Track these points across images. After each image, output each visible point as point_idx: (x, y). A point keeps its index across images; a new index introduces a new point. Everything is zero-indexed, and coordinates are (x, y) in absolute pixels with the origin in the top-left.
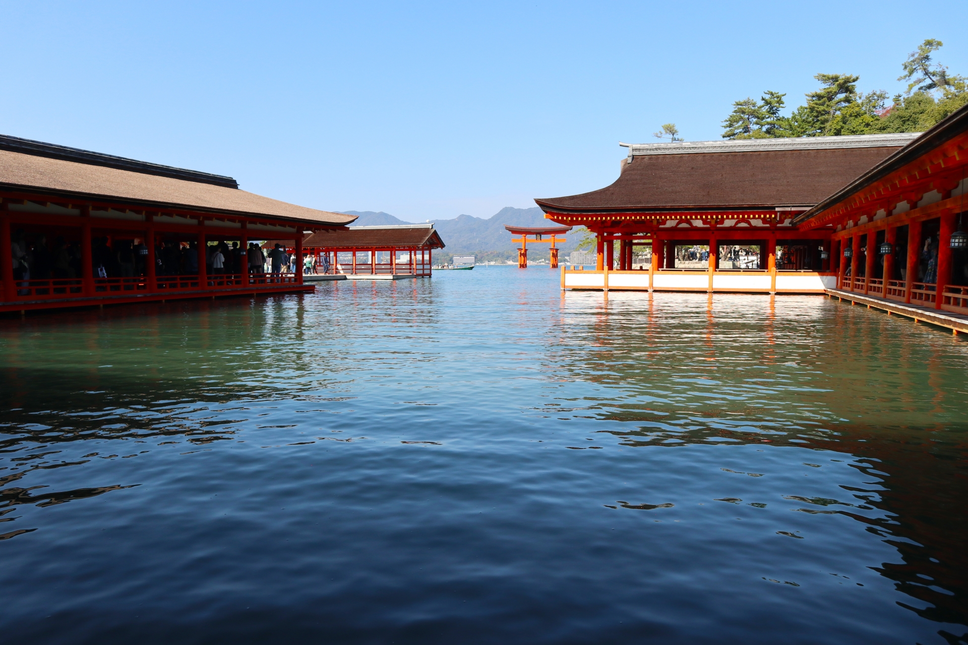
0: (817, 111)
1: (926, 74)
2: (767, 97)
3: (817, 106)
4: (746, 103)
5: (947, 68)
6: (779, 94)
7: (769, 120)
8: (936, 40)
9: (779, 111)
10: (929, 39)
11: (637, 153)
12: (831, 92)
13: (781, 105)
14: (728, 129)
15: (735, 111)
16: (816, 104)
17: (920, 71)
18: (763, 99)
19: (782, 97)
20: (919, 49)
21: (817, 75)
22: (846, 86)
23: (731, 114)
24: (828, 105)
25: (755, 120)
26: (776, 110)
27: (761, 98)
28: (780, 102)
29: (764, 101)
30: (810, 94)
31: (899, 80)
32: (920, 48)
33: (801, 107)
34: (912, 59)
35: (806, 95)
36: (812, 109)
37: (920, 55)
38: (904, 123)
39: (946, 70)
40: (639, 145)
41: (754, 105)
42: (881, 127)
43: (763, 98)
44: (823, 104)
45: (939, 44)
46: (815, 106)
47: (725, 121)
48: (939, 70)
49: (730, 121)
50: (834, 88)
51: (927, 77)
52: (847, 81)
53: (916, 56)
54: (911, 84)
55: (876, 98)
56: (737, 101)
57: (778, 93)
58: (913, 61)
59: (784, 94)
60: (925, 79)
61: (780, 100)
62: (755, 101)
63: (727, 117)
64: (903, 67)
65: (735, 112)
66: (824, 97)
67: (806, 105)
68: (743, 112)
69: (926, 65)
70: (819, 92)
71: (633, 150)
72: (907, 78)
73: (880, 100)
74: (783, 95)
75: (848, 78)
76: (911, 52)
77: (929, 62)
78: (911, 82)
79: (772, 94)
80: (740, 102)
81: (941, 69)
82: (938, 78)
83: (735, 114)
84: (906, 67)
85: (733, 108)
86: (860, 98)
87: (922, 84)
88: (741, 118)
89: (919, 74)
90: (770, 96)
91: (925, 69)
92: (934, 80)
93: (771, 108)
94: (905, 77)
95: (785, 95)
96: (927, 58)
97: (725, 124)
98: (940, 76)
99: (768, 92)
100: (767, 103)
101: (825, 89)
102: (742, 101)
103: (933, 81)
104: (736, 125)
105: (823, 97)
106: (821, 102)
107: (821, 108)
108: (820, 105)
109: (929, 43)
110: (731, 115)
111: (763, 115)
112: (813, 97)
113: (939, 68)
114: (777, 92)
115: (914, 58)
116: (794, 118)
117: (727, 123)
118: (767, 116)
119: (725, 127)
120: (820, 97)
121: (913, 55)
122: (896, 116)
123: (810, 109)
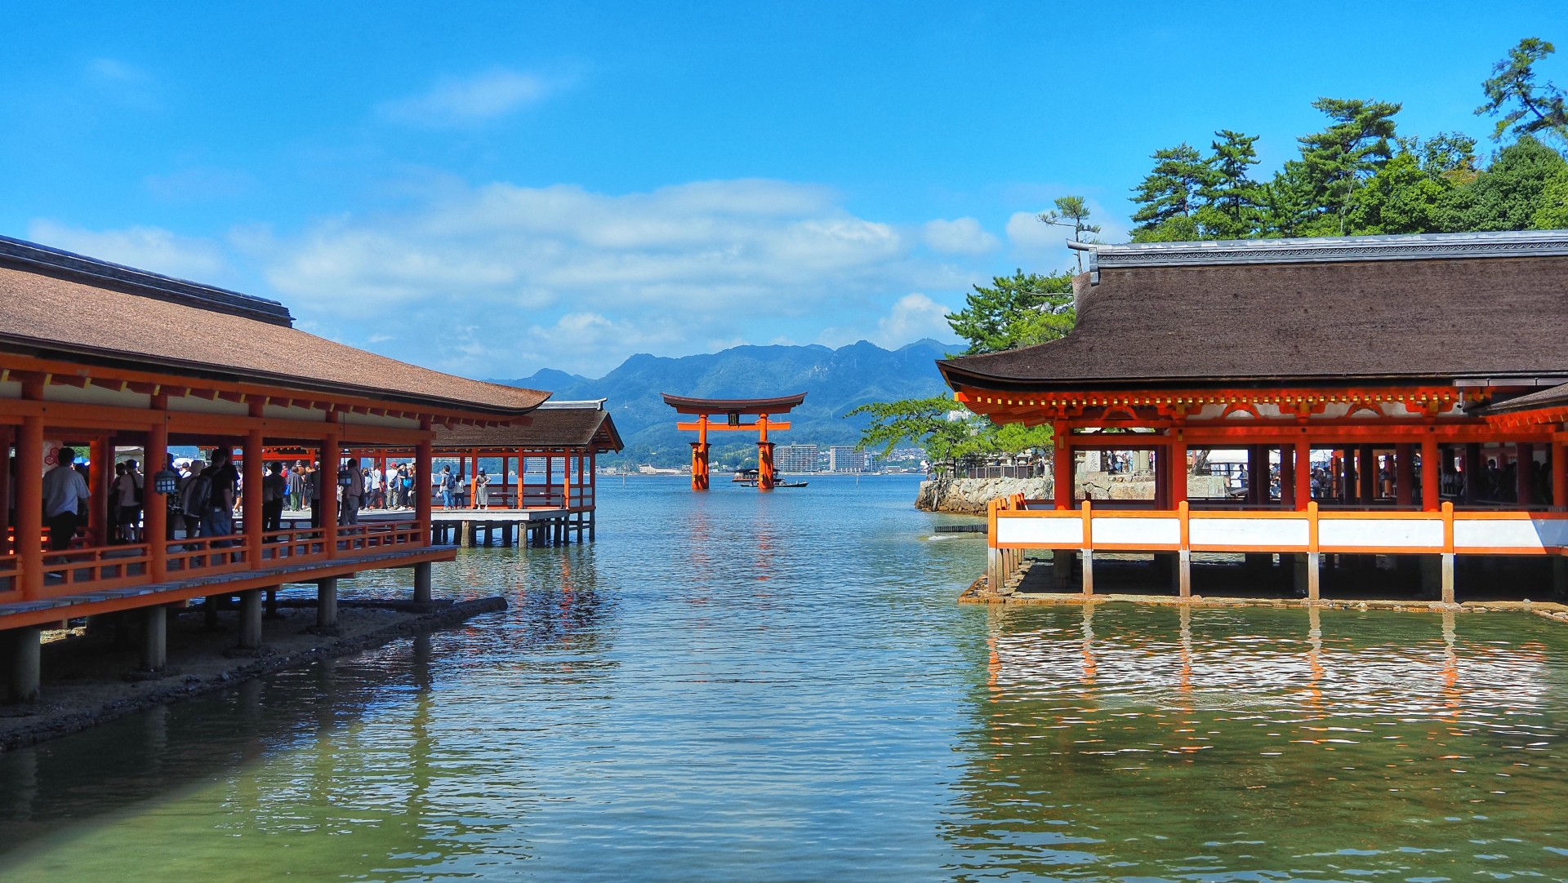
0: (1322, 171)
1: (1527, 102)
2: (1223, 142)
3: (1322, 161)
4: (1178, 154)
5: (1565, 93)
6: (1246, 137)
7: (1226, 187)
8: (1542, 40)
9: (1245, 169)
10: (1529, 36)
11: (1107, 264)
12: (1348, 134)
13: (1250, 158)
14: (1144, 205)
15: (1158, 168)
16: (1321, 157)
17: (1514, 98)
18: (1215, 146)
19: (1252, 142)
20: (1511, 57)
21: (1318, 101)
22: (1378, 124)
23: (1149, 174)
24: (1344, 160)
25: (1198, 187)
26: (1240, 167)
27: (1212, 144)
28: (1248, 152)
29: (1216, 150)
30: (1307, 138)
31: (1477, 113)
32: (1512, 53)
33: (1292, 163)
34: (1499, 74)
35: (1300, 140)
36: (1313, 167)
37: (1513, 66)
38: (1506, 196)
39: (1563, 96)
40: (1111, 247)
41: (1195, 157)
42: (1461, 203)
43: (1214, 144)
44: (1334, 157)
45: (1548, 48)
46: (1318, 160)
47: (1138, 189)
48: (1549, 96)
49: (1148, 188)
50: (1354, 126)
51: (1529, 107)
52: (1380, 112)
53: (1507, 68)
54: (1500, 122)
55: (1444, 146)
56: (1161, 149)
57: (1243, 135)
58: (1502, 78)
59: (1255, 136)
60: (1526, 112)
61: (1248, 148)
62: (1195, 149)
63: (1140, 181)
64: (1484, 90)
65: (1158, 171)
66: (1336, 144)
67: (1299, 159)
68: (1175, 172)
69: (1528, 87)
70: (1323, 133)
71: (1098, 256)
72: (1492, 109)
73: (1452, 151)
74: (1254, 140)
75: (1382, 108)
76: (1497, 61)
77: (1530, 82)
78: (1501, 117)
79: (1230, 136)
80: (1166, 151)
81: (1554, 95)
82: (1549, 111)
83: (1156, 175)
84: (1488, 91)
85: (1154, 164)
86: (1414, 147)
87: (1520, 122)
88: (1170, 183)
89: (1513, 103)
90: (1226, 140)
91: (1524, 95)
92: (1543, 114)
93: (1230, 163)
94: (1488, 107)
95: (1258, 138)
96: (1525, 72)
97: (1139, 194)
98: (1554, 106)
99: (1223, 133)
100: (1222, 154)
101: (1334, 128)
102: (1170, 149)
103: (1539, 115)
104: (1159, 197)
105: (1332, 144)
106: (1329, 152)
107: (1331, 165)
108: (1328, 158)
109: (1529, 45)
110: (1148, 176)
111: (1214, 177)
112: (1314, 143)
113: (1549, 93)
114: (1240, 133)
115: (1502, 72)
116: (1279, 183)
117: (1142, 193)
118: (1222, 180)
119: (1137, 201)
120: (1326, 143)
121: (1501, 67)
122: (1490, 182)
123: (1309, 166)
